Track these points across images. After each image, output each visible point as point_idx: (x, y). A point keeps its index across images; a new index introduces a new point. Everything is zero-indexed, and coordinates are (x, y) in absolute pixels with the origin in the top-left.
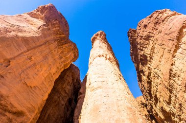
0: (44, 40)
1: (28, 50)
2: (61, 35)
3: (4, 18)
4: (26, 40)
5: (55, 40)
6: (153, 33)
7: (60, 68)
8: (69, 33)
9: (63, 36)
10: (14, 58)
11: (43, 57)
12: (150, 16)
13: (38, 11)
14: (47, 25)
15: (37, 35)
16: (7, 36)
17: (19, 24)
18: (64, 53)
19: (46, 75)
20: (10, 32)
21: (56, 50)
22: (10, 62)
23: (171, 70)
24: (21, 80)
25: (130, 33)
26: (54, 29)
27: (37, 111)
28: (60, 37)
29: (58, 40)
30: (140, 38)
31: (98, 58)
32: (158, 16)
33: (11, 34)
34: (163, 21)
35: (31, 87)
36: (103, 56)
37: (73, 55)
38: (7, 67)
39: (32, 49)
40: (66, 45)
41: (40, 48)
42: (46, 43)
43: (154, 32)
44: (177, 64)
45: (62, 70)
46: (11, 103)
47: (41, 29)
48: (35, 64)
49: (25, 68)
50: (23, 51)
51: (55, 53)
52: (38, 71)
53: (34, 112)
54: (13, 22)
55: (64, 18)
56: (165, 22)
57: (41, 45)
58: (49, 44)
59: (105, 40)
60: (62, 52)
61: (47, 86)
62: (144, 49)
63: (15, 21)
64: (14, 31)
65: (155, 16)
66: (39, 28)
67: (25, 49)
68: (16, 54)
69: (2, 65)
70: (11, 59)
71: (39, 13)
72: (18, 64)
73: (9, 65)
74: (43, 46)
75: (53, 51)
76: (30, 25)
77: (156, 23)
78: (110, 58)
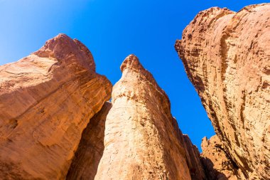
0: (58, 83)
1: (38, 102)
2: (80, 70)
3: (6, 68)
4: (33, 90)
5: (74, 79)
6: (200, 45)
7: (87, 113)
8: (94, 64)
9: (84, 71)
10: (22, 115)
11: (60, 105)
12: (193, 21)
13: (47, 47)
14: (59, 63)
15: (48, 80)
16: (10, 91)
17: (25, 71)
18: (91, 92)
19: (67, 127)
20: (13, 85)
21: (77, 91)
22: (17, 121)
23: (225, 98)
24: (34, 141)
25: (178, 46)
26: (70, 66)
27: (60, 175)
28: (80, 74)
29: (78, 77)
30: (187, 53)
31: (119, 99)
32: (202, 20)
33: (15, 87)
34: (209, 26)
35: (48, 146)
36: (124, 95)
37: (104, 91)
38: (15, 127)
39: (43, 99)
40: (90, 82)
41: (54, 95)
42: (61, 86)
43: (202, 44)
44: (229, 88)
45: (92, 115)
46: (24, 171)
47: (52, 70)
48: (49, 117)
49: (37, 124)
50: (31, 104)
51: (76, 96)
52: (55, 124)
53: (56, 178)
54: (18, 70)
55: (84, 45)
56: (211, 28)
57: (55, 91)
58: (67, 86)
59: (139, 66)
60: (88, 92)
61: (71, 141)
62: (195, 68)
63: (20, 68)
64: (18, 82)
65: (198, 20)
66: (50, 70)
67: (34, 101)
68: (23, 110)
69: (8, 126)
70: (17, 118)
71: (48, 49)
72: (28, 121)
73: (17, 125)
74: (57, 92)
75: (73, 94)
76: (38, 69)
77: (201, 31)
78: (135, 95)
